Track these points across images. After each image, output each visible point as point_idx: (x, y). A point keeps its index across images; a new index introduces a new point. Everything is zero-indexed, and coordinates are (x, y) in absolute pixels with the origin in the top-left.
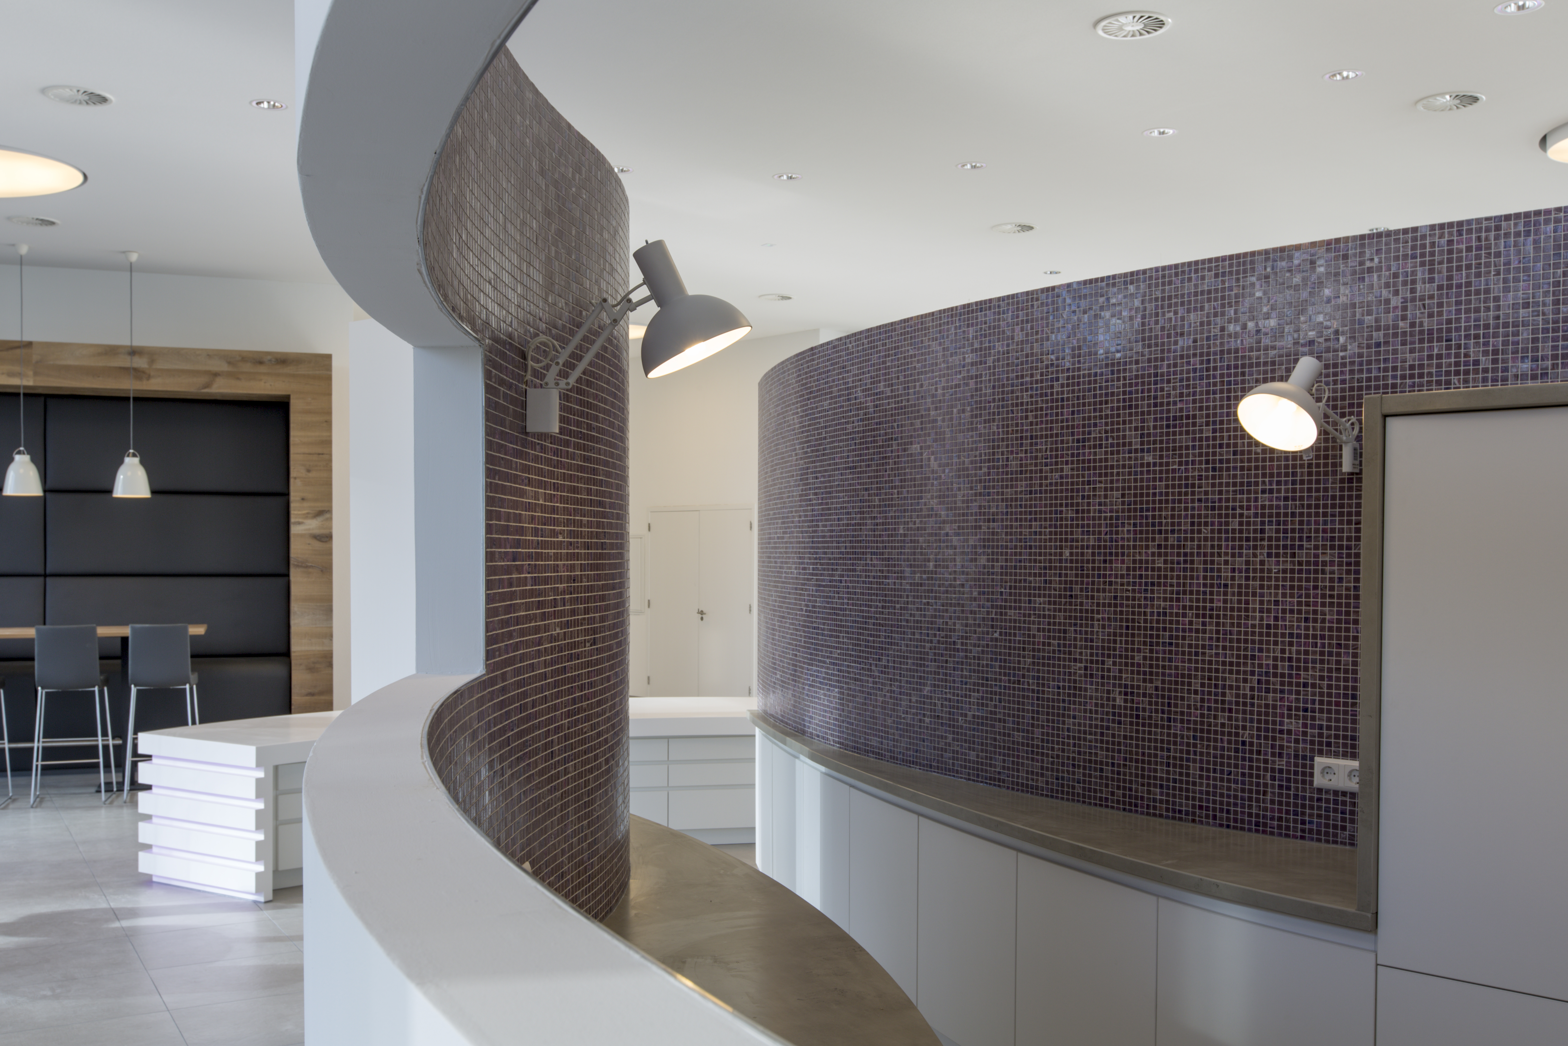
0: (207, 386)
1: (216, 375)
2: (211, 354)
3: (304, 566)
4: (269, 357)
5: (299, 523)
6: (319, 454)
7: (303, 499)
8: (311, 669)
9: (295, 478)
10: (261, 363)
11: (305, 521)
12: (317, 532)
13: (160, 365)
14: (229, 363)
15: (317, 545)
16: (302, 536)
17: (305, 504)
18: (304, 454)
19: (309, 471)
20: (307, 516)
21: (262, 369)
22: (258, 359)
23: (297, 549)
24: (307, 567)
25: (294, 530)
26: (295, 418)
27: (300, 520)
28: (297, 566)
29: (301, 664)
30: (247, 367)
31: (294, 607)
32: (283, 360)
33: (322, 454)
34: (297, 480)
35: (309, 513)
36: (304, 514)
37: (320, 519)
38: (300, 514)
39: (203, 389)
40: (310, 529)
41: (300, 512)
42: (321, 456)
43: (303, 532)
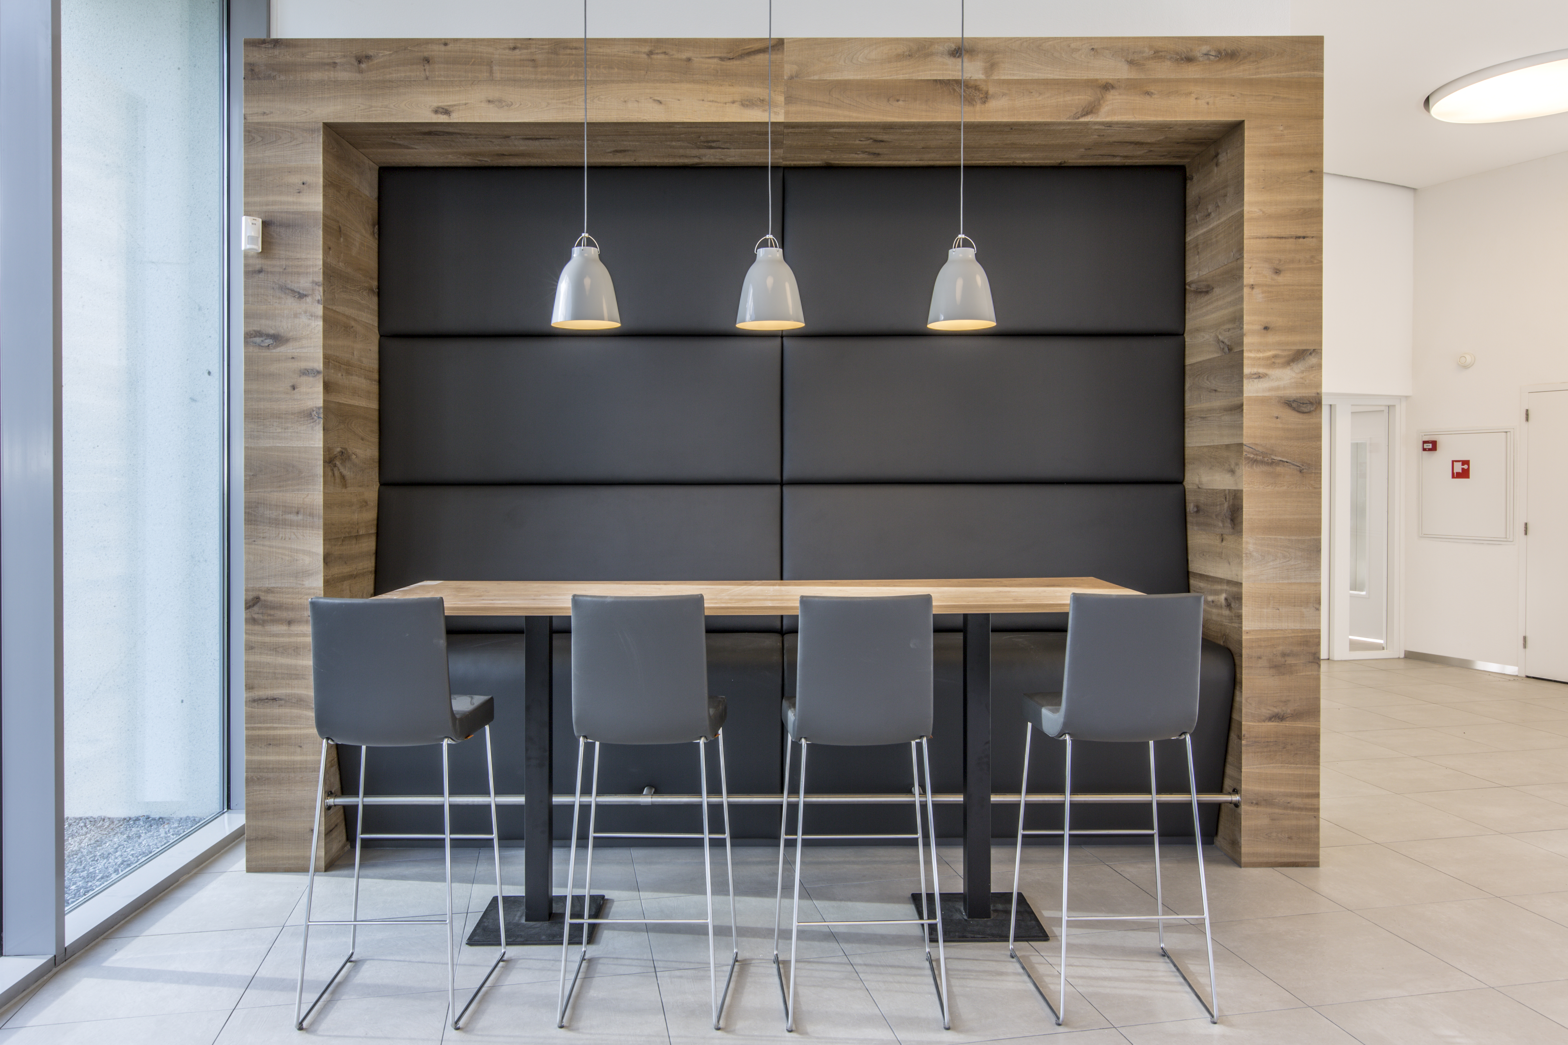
0: (1091, 110)
1: (1106, 87)
2: (1097, 47)
3: (1266, 461)
4: (1205, 49)
5: (1259, 376)
6: (1294, 237)
7: (1266, 328)
8: (1281, 667)
9: (1252, 287)
10: (1189, 60)
11: (1270, 372)
12: (1293, 393)
13: (1008, 72)
14: (1131, 63)
15: (1292, 418)
16: (1263, 401)
17: (1271, 338)
18: (1266, 237)
19: (1277, 272)
20: (1272, 362)
21: (1191, 72)
22: (1185, 53)
23: (1255, 427)
24: (1272, 463)
25: (1249, 389)
26: (1251, 168)
27: (1261, 370)
28: (1255, 462)
29: (1258, 658)
30: (1164, 70)
32: (1227, 52)
33: (1304, 237)
34: (1256, 291)
35: (1275, 356)
36: (1268, 358)
37: (1299, 367)
38: (1259, 359)
39: (1083, 116)
40: (1278, 388)
41: (1261, 355)
42: (1301, 240)
43: (1267, 394)
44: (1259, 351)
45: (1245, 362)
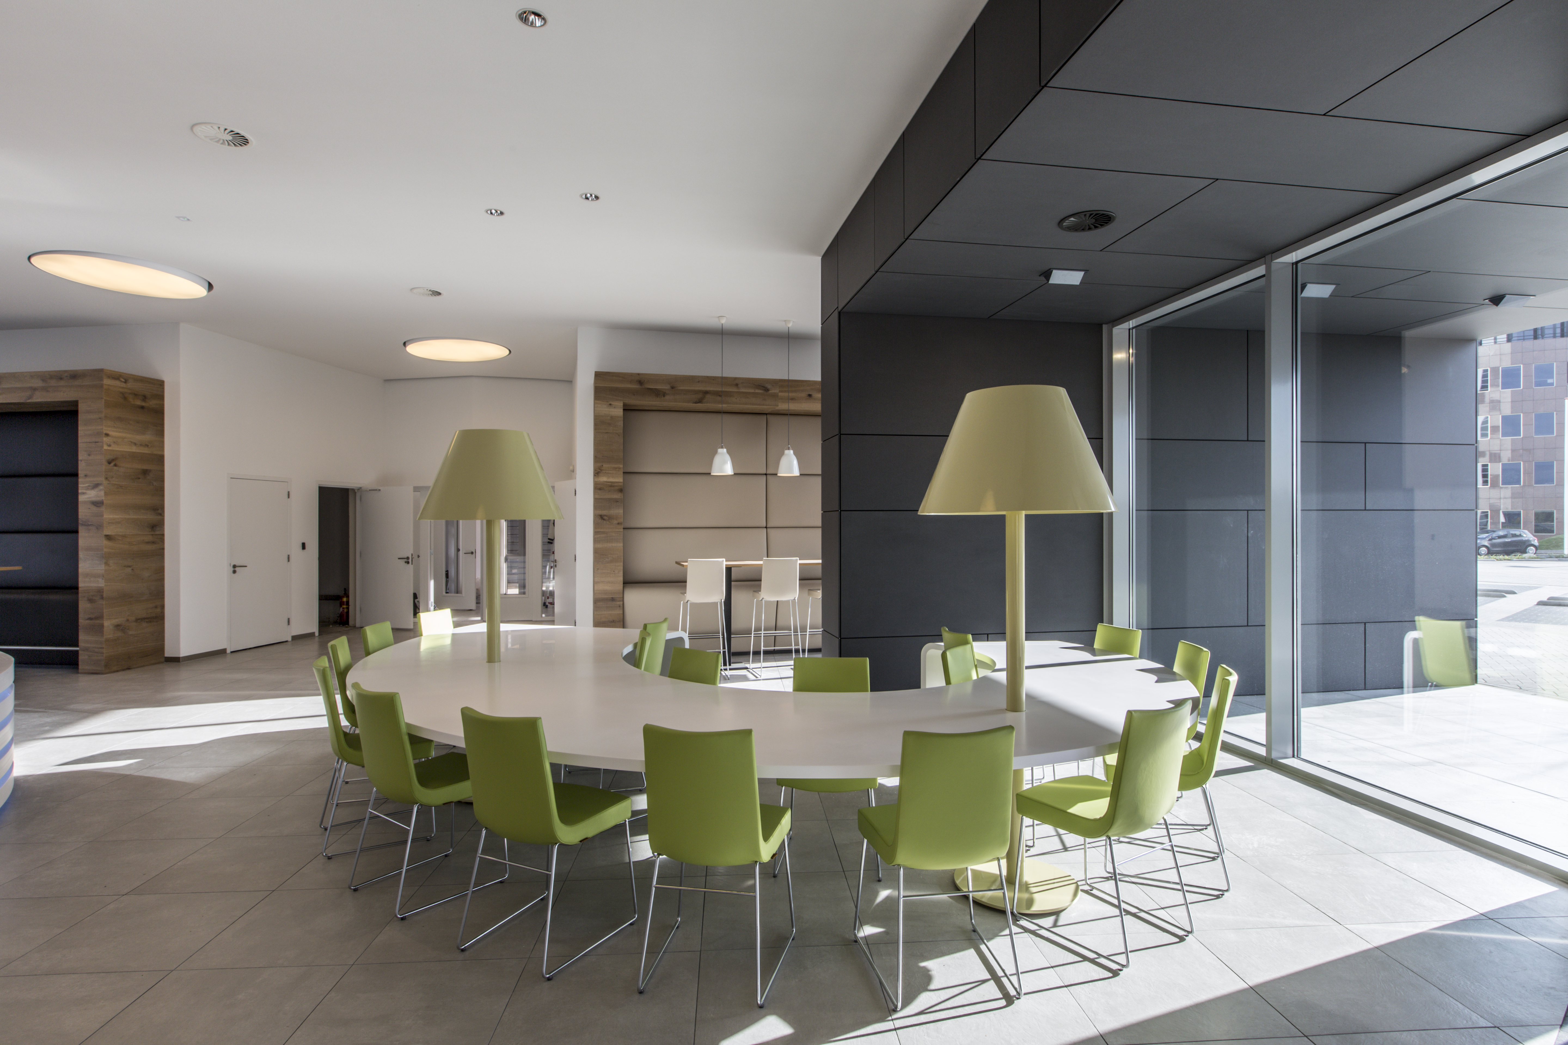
0: (30, 397)
1: (34, 389)
2: (33, 375)
3: (87, 525)
4: (66, 374)
5: (84, 493)
6: (96, 442)
7: (86, 476)
8: (91, 601)
9: (81, 461)
10: (61, 379)
11: (88, 492)
12: (94, 499)
14: (43, 380)
15: (94, 509)
16: (85, 502)
17: (88, 479)
18: (87, 442)
19: (89, 455)
20: (88, 488)
21: (62, 383)
22: (59, 376)
23: (83, 512)
24: (89, 525)
25: (81, 498)
26: (81, 417)
27: (84, 491)
28: (82, 525)
29: (84, 597)
30: (53, 383)
31: (81, 555)
32: (74, 376)
33: (97, 442)
34: (83, 462)
35: (89, 486)
36: (86, 487)
37: (96, 490)
38: (84, 487)
39: (29, 399)
40: (90, 498)
41: (84, 486)
42: (97, 443)
43: (86, 500)
44: (84, 484)
45: (79, 488)
